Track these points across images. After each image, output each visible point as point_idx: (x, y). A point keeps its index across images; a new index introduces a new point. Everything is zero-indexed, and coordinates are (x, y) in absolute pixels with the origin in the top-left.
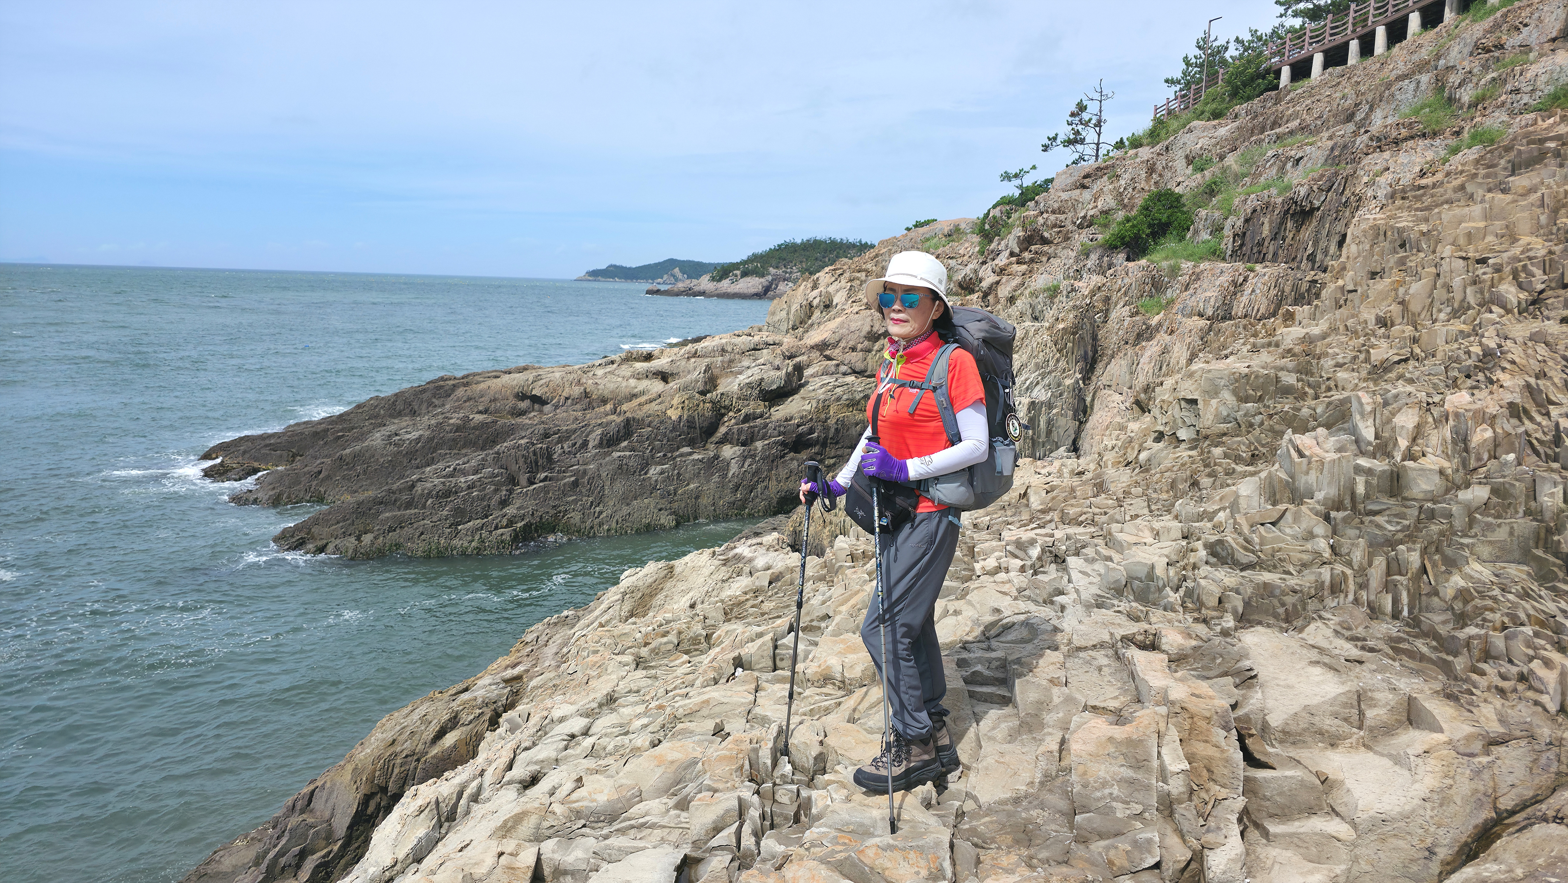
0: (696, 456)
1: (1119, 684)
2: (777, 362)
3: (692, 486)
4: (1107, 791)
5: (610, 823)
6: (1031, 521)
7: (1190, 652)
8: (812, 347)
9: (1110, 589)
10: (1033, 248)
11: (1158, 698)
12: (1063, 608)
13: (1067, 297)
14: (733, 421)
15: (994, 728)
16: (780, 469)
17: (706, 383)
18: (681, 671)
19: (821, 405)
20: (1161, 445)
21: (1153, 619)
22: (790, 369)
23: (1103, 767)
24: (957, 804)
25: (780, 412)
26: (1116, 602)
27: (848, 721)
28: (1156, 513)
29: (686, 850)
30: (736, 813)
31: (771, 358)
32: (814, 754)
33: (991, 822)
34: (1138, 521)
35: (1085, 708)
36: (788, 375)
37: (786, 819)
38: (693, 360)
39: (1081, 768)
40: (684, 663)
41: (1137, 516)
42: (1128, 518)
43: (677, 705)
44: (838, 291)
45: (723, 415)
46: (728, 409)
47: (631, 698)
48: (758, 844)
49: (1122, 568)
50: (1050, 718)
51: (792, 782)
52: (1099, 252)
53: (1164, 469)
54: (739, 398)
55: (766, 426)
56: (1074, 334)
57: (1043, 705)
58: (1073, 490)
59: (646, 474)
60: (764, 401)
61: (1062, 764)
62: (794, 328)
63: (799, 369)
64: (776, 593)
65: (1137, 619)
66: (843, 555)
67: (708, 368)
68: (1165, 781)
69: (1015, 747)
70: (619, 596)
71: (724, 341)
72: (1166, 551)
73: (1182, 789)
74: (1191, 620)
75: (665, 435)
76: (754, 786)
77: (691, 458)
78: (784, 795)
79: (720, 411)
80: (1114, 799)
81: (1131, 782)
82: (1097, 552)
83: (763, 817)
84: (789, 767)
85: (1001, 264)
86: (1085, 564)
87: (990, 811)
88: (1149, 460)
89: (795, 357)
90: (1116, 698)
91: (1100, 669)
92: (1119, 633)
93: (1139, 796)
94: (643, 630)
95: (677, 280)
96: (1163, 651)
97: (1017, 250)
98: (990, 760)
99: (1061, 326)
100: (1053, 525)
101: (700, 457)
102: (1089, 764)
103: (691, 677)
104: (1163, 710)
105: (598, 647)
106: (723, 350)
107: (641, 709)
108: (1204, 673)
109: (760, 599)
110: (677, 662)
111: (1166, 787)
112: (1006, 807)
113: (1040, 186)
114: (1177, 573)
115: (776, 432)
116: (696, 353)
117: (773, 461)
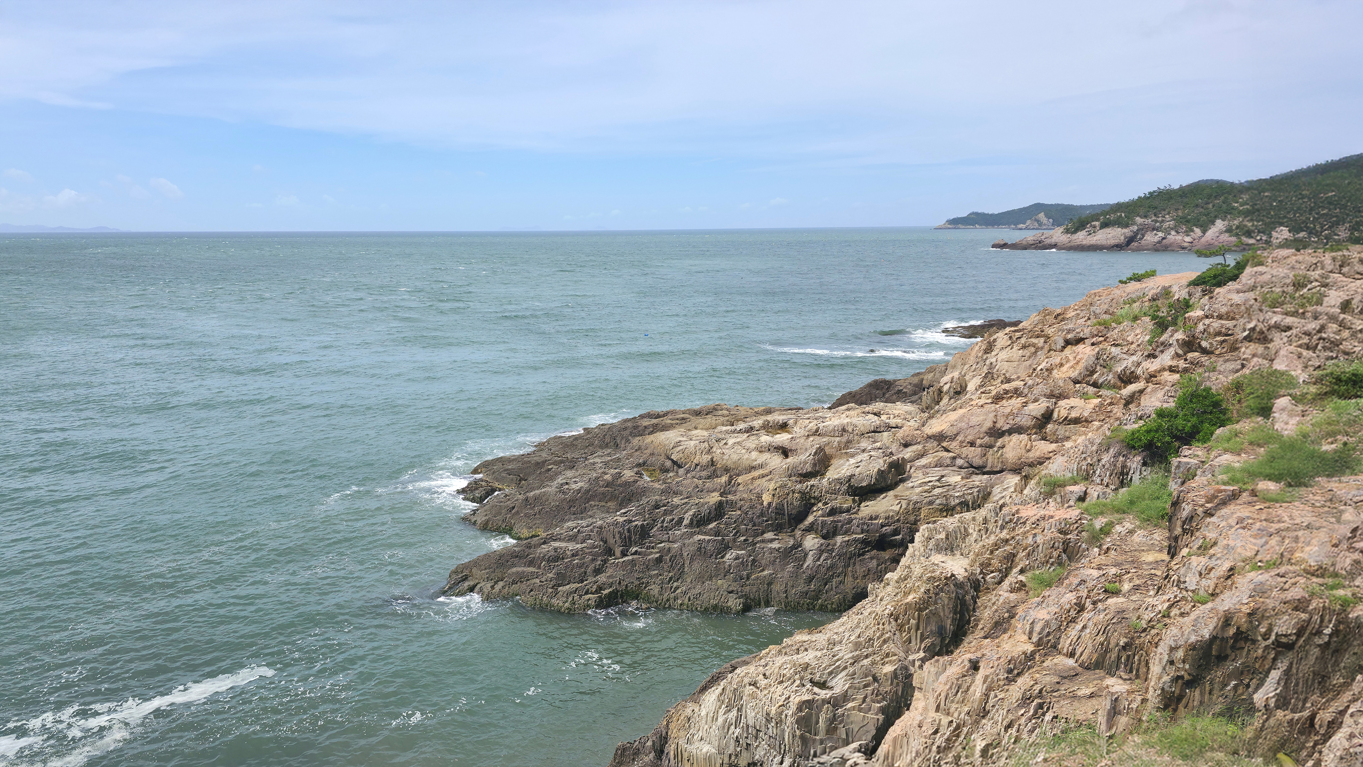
3: (766, 572)
8: (929, 437)
14: (820, 512)
16: (857, 567)
17: (815, 465)
19: (911, 507)
25: (870, 508)
31: (887, 443)
38: (812, 438)
45: (813, 505)
46: (818, 499)
54: (827, 492)
55: (850, 521)
59: (722, 557)
60: (854, 496)
67: (820, 450)
75: (751, 520)
77: (770, 545)
79: (808, 503)
89: (910, 445)
101: (781, 545)
106: (844, 430)
115: (859, 530)
116: (817, 431)
117: (850, 559)
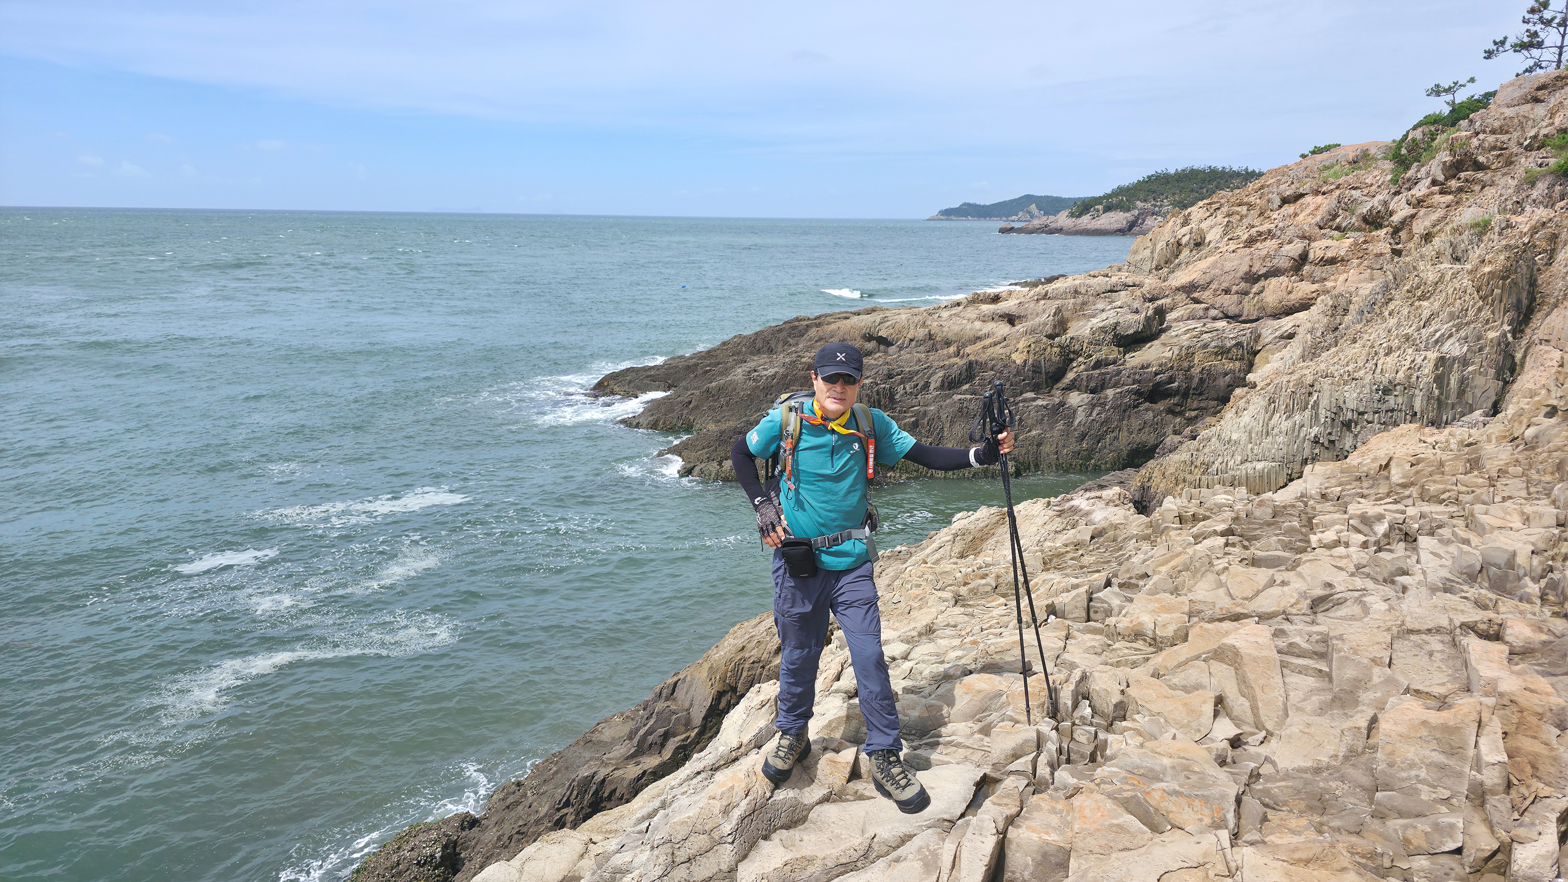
0: (1040, 402)
1: (1450, 671)
2: (1136, 305)
3: (1034, 433)
4: (1413, 773)
5: (921, 737)
6: (1388, 495)
7: (1538, 646)
8: (1178, 289)
9: (1462, 573)
10: (1462, 175)
11: (1488, 688)
12: (1405, 589)
13: (1500, 234)
14: (1082, 367)
15: (1304, 700)
16: (1133, 420)
17: (1055, 326)
18: (996, 612)
19: (1184, 353)
20: (1553, 421)
21: (1502, 608)
22: (1150, 312)
23: (1413, 749)
24: (1253, 765)
25: (1136, 359)
26: (1465, 588)
27: (1152, 676)
28: (1535, 496)
29: (987, 770)
30: (1035, 744)
31: (1129, 300)
32: (1114, 701)
33: (1287, 787)
34: (1508, 503)
35: (1407, 691)
36: (1147, 319)
37: (1083, 756)
38: (1043, 302)
39: (1389, 748)
40: (1000, 605)
41: (1510, 498)
42: (1498, 499)
43: (989, 642)
44: (1212, 227)
45: (1072, 360)
46: (1078, 354)
47: (948, 632)
48: (1052, 774)
49: (1477, 553)
50: (1366, 697)
51: (1091, 724)
52: (1549, 179)
53: (1552, 448)
54: (1090, 343)
55: (1119, 373)
56: (1504, 278)
57: (1360, 683)
58: (1441, 464)
60: (1119, 346)
61: (1370, 741)
62: (1159, 268)
63: (1161, 313)
64: (1098, 548)
65: (1485, 607)
66: (1170, 516)
67: (1058, 311)
68: (1479, 771)
69: (1325, 721)
70: (950, 537)
71: (1077, 282)
72: (1533, 539)
73: (1497, 781)
74: (1549, 614)
75: (1008, 379)
76: (1053, 722)
77: (1034, 404)
78: (1083, 735)
79: (1068, 356)
80: (1420, 782)
81: (1442, 767)
82: (1454, 534)
83: (1060, 751)
84: (1089, 710)
85: (1419, 194)
86: (1439, 545)
87: (1287, 776)
88: (1536, 437)
89: (1157, 299)
90: (1443, 684)
91: (1431, 654)
92: (1459, 619)
93: (1449, 782)
94: (963, 570)
95: (1032, 216)
96: (1506, 643)
97: (1441, 178)
98: (1295, 729)
99: (1487, 269)
100: (1409, 501)
101: (1045, 403)
102: (1398, 745)
103: (1006, 619)
104: (1491, 701)
105: (920, 581)
106: (1076, 292)
107: (956, 642)
108: (1550, 670)
109: (1080, 552)
110: (994, 604)
111: (1479, 776)
112: (1304, 775)
113: (1479, 101)
114: (1541, 563)
115: (1130, 380)
116: (1046, 295)
117: (1125, 411)
